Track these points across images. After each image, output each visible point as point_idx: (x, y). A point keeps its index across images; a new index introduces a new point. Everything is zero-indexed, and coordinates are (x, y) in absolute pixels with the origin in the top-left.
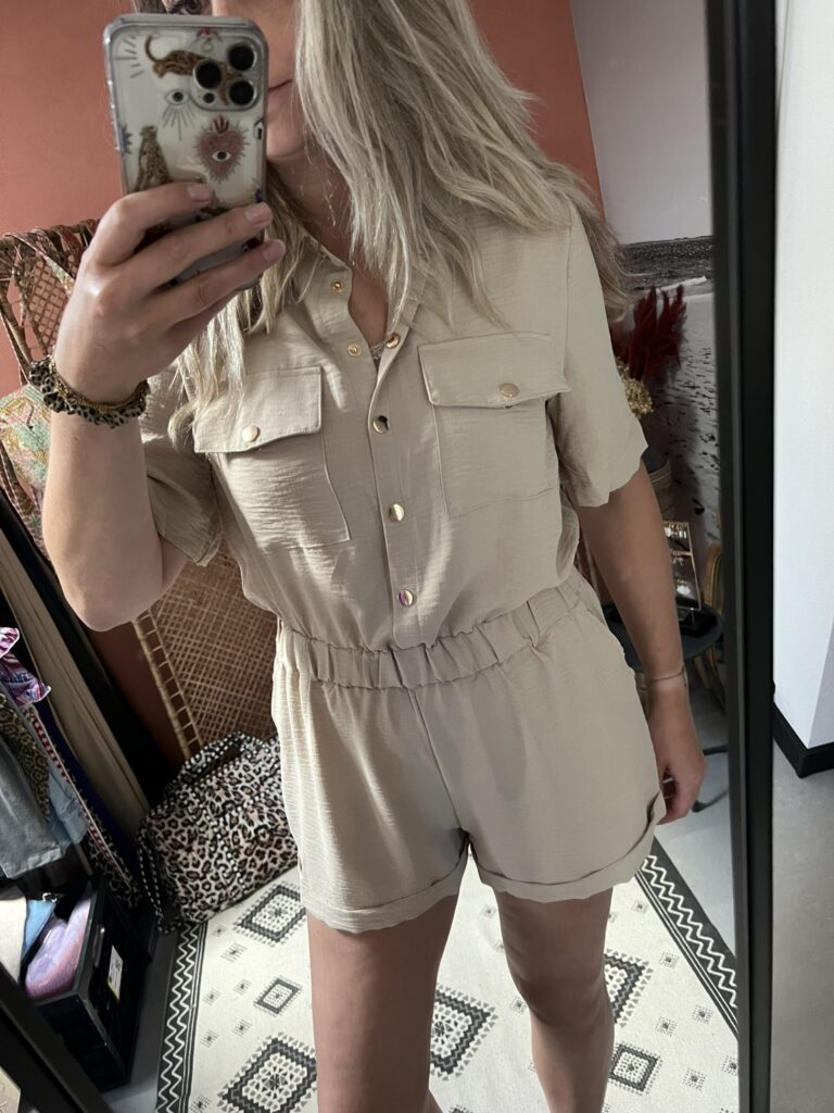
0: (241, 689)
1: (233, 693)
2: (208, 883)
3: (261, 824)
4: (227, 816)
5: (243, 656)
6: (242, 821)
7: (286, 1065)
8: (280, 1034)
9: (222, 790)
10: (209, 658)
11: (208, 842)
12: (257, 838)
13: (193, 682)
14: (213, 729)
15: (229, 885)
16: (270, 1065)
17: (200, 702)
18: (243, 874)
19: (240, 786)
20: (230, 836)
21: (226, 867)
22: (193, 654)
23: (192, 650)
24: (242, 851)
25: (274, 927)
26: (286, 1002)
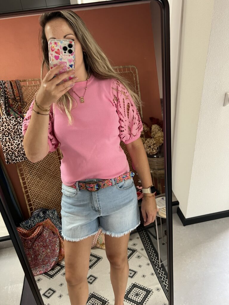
25: (51, 273)
26: (51, 295)
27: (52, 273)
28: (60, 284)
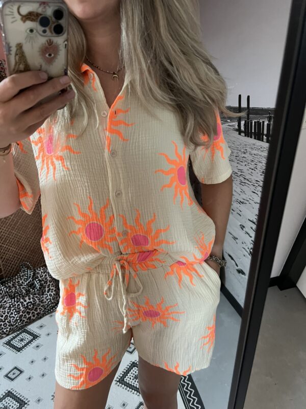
0: (23, 250)
1: (19, 251)
2: (6, 324)
3: (29, 301)
4: (16, 299)
5: (25, 237)
6: (22, 300)
7: (11, 402)
8: (12, 389)
9: (14, 288)
10: (11, 237)
11: (7, 308)
12: (27, 307)
13: (3, 245)
14: (9, 265)
15: (14, 325)
16: (5, 401)
17: (4, 253)
18: (21, 321)
19: (22, 287)
20: (16, 306)
21: (14, 317)
22: (4, 234)
23: (4, 233)
24: (21, 311)
25: (19, 345)
26: (17, 376)
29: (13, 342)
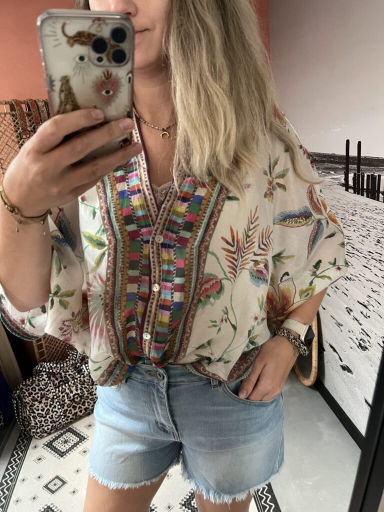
2: (47, 420)
3: (76, 392)
4: (60, 388)
6: (67, 391)
11: (50, 400)
12: (74, 399)
15: (57, 421)
18: (65, 416)
20: (61, 398)
21: (57, 412)
24: (66, 405)
25: (62, 449)
26: (59, 488)
27: (64, 448)
28: (76, 469)
29: (55, 444)
